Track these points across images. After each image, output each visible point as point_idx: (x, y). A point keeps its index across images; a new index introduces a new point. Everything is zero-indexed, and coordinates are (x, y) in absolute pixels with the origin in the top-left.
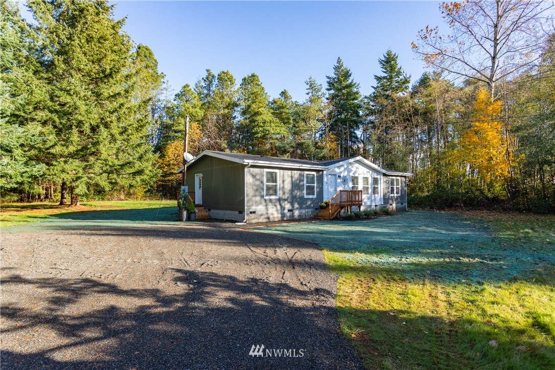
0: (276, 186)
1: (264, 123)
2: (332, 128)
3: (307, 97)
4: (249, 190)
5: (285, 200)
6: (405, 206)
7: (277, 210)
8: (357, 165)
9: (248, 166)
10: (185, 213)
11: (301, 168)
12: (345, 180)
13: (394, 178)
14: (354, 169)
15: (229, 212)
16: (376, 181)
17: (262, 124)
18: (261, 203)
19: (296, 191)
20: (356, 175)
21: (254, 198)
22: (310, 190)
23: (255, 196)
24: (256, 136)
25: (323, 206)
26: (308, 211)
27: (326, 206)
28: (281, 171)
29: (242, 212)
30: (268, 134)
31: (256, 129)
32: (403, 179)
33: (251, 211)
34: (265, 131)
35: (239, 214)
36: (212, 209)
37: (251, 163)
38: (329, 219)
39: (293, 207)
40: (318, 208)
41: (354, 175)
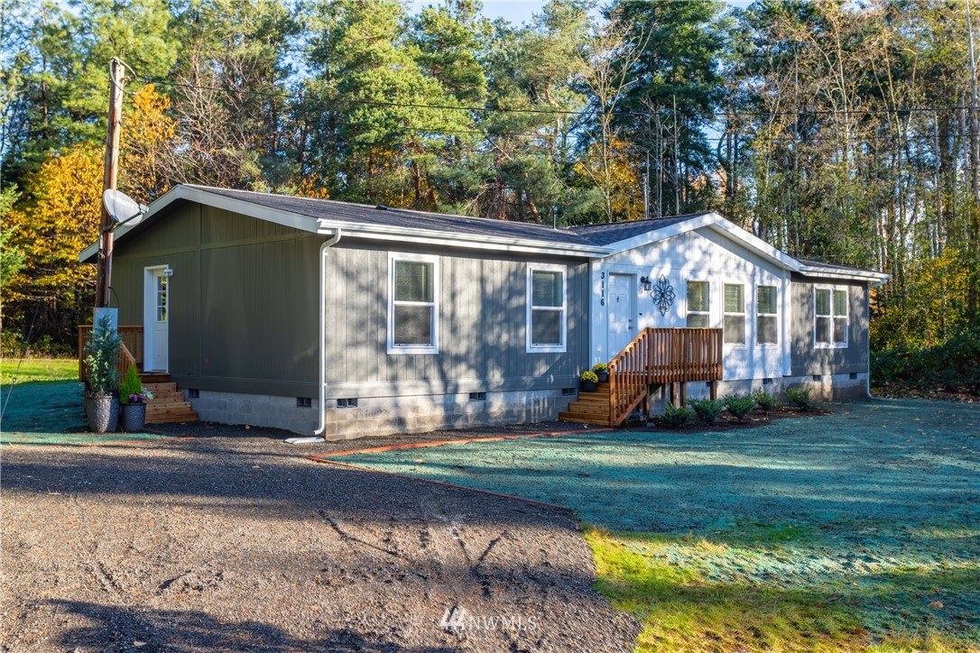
0: (429, 310)
1: (390, 92)
2: (622, 115)
4: (334, 328)
5: (458, 359)
6: (863, 382)
7: (431, 395)
8: (703, 242)
9: (331, 242)
10: (106, 403)
11: (513, 249)
12: (663, 295)
13: (829, 287)
14: (694, 256)
15: (263, 400)
16: (766, 298)
17: (381, 98)
18: (376, 370)
19: (496, 329)
20: (702, 276)
21: (349, 353)
22: (547, 327)
23: (356, 344)
24: (360, 138)
25: (587, 380)
26: (537, 397)
27: (599, 381)
28: (446, 258)
29: (309, 401)
30: (402, 133)
31: (361, 112)
32: (858, 290)
33: (341, 395)
34: (392, 121)
35: (301, 409)
36: (202, 390)
37: (342, 230)
38: (609, 427)
39: (486, 383)
40: (571, 387)
41: (695, 276)
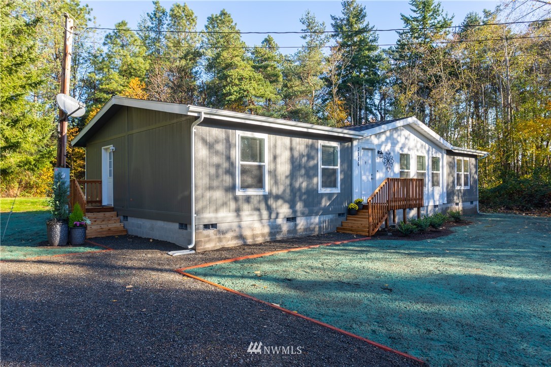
1: (241, 79)
3: (304, 42)
5: (277, 197)
6: (476, 205)
7: (261, 220)
9: (198, 122)
10: (58, 228)
12: (388, 160)
13: (461, 158)
14: (401, 140)
15: (160, 223)
16: (435, 162)
17: (237, 82)
18: (224, 204)
19: (300, 180)
20: (406, 151)
21: (208, 194)
22: (329, 178)
23: (211, 188)
24: (227, 98)
25: (352, 208)
26: (324, 219)
27: (358, 209)
28: (272, 136)
29: (186, 225)
30: (246, 96)
31: (228, 88)
32: (473, 160)
33: (206, 222)
34: (242, 91)
35: (181, 230)
36: (130, 216)
37: (205, 113)
38: (369, 236)
39: (295, 212)
40: (342, 212)
41: (402, 151)
